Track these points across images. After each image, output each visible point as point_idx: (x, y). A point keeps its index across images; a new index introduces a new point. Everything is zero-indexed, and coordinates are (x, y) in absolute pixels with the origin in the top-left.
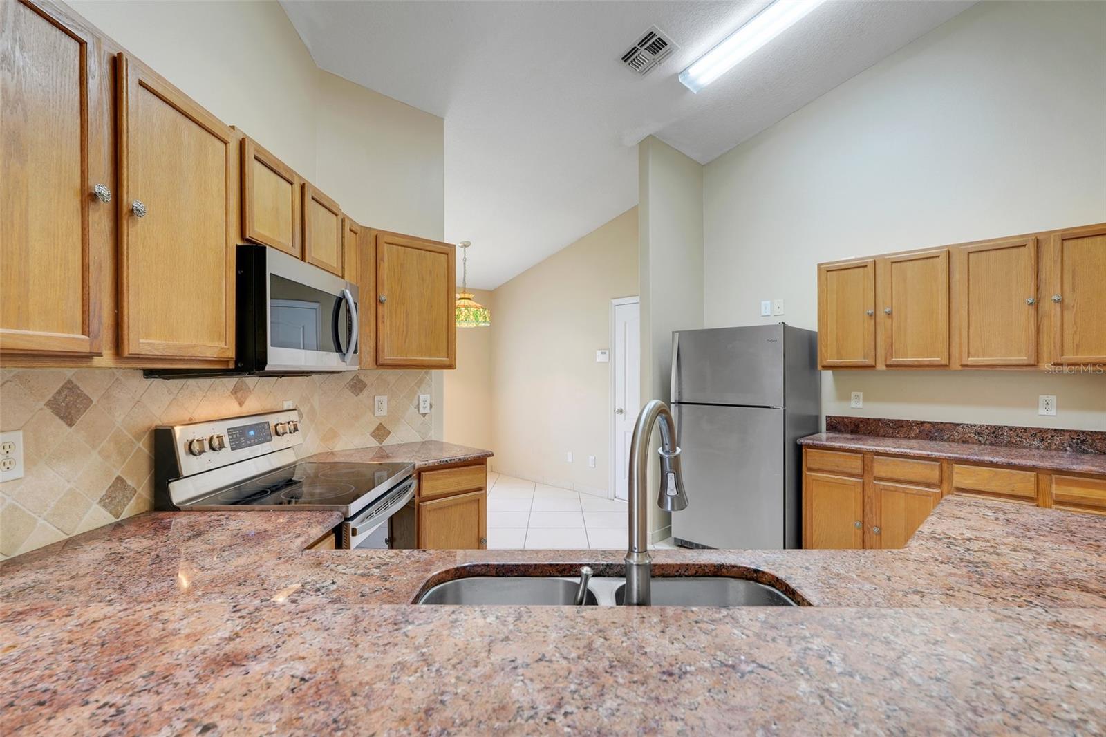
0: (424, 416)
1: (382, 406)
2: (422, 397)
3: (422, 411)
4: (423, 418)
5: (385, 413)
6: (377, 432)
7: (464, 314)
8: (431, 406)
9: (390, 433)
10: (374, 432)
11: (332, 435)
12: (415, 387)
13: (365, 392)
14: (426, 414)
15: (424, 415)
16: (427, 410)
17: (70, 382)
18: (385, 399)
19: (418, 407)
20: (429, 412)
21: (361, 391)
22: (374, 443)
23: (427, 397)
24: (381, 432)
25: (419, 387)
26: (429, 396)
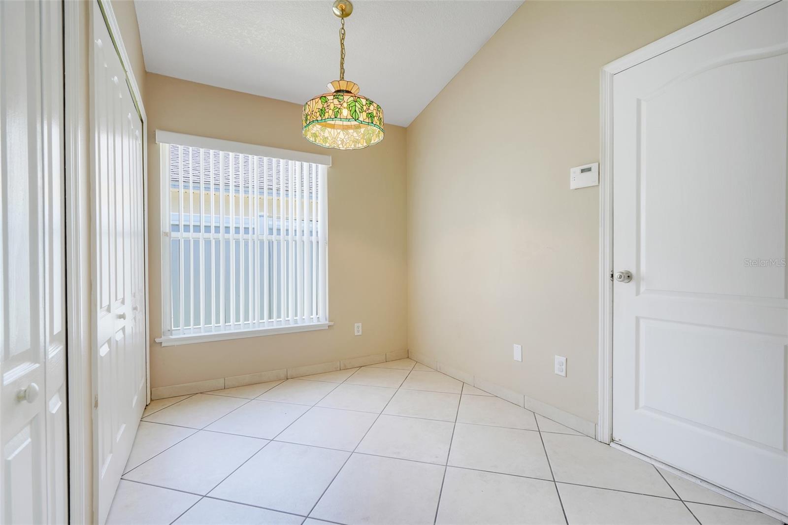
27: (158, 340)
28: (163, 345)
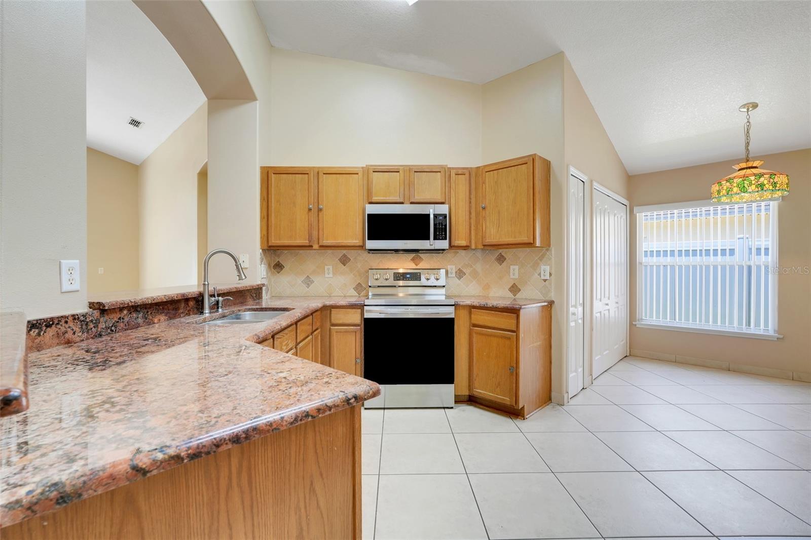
0: (545, 282)
1: (515, 272)
2: (543, 267)
3: (543, 277)
4: (545, 283)
5: (516, 276)
6: (512, 289)
7: (725, 188)
8: (550, 274)
9: (520, 290)
10: (510, 288)
11: (487, 287)
12: (539, 261)
13: (505, 263)
14: (547, 280)
15: (545, 280)
16: (547, 277)
17: (344, 254)
18: (517, 267)
19: (540, 274)
20: (548, 278)
21: (503, 262)
22: (511, 295)
23: (548, 268)
24: (514, 289)
25: (541, 260)
26: (548, 267)
27: (634, 323)
28: (637, 326)
